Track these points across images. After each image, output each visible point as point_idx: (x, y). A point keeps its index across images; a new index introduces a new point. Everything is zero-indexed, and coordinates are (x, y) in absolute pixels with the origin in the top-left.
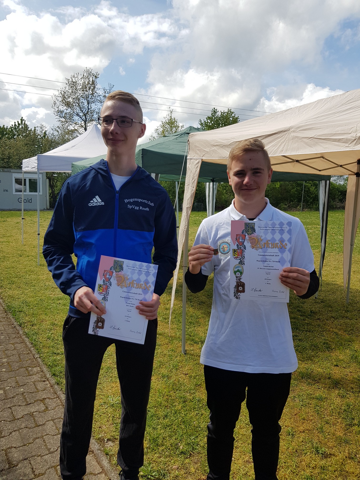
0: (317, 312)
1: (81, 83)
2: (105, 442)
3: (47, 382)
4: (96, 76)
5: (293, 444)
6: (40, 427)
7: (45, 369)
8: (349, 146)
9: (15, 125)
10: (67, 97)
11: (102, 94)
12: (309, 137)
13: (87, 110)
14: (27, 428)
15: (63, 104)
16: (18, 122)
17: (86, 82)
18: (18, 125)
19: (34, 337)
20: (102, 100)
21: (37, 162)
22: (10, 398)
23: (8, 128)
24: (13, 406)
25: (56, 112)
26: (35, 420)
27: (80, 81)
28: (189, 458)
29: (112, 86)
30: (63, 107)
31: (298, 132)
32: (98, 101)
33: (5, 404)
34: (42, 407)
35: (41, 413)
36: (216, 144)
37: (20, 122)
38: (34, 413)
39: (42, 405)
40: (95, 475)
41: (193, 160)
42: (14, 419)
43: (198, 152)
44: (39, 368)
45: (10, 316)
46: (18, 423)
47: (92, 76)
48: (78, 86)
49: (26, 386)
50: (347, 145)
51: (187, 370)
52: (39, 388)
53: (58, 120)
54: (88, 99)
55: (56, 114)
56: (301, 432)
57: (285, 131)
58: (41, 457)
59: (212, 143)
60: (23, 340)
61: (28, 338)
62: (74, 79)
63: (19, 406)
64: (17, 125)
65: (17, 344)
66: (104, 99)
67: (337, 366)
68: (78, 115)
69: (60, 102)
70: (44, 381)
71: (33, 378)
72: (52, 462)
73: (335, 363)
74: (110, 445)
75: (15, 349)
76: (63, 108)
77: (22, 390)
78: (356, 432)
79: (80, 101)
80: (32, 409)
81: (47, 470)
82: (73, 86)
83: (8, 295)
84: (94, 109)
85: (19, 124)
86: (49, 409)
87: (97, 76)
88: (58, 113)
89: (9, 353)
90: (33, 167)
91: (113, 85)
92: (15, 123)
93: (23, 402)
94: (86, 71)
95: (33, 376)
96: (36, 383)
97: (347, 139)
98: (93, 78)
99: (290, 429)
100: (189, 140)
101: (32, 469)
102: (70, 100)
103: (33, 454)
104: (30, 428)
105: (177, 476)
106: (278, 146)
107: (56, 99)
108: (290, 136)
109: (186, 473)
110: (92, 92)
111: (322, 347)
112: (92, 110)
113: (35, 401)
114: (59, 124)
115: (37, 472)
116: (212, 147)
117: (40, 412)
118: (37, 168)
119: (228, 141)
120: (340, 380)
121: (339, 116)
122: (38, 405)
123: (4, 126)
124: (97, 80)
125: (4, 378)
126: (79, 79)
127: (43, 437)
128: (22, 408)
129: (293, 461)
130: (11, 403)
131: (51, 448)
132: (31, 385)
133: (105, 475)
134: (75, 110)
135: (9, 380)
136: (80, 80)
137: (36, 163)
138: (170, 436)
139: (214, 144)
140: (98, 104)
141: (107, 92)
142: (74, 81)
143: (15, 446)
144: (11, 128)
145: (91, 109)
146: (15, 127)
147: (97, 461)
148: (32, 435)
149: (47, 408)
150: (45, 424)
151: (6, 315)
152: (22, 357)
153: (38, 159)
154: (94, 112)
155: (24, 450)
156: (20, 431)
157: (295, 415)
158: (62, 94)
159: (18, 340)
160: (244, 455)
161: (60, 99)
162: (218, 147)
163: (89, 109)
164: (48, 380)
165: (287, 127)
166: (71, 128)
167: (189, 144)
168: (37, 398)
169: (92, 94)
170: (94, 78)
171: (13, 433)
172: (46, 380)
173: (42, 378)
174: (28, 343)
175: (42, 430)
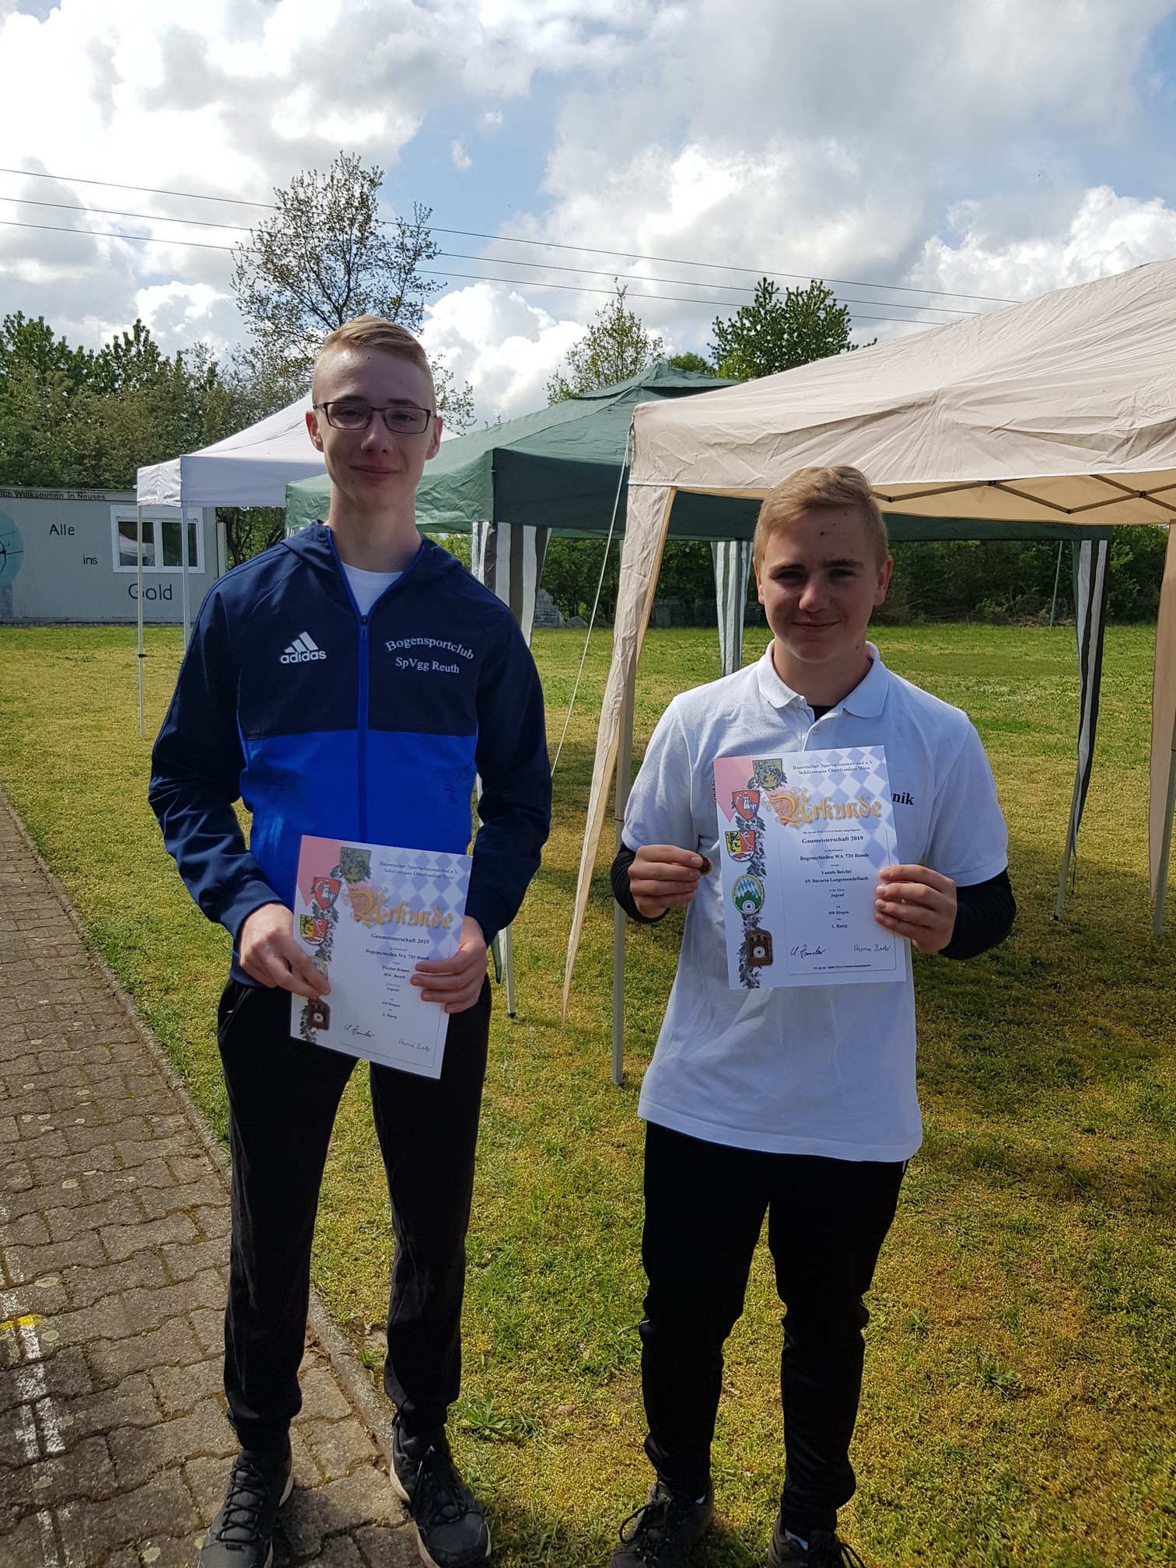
0: (1051, 964)
1: (325, 203)
2: (367, 1332)
3: (206, 1160)
4: (372, 181)
5: (922, 1356)
6: (181, 1287)
7: (199, 1121)
8: (1110, 459)
9: (117, 346)
10: (278, 252)
11: (391, 240)
12: (990, 428)
13: (345, 295)
14: (142, 1287)
15: (266, 275)
16: (125, 335)
17: (342, 199)
18: (126, 345)
19: (171, 1027)
20: (393, 257)
21: (179, 480)
22: (98, 1202)
23: (95, 355)
24: (105, 1226)
25: (245, 300)
26: (167, 1265)
27: (320, 199)
28: (607, 1384)
29: (426, 213)
30: (267, 283)
31: (959, 408)
32: (381, 263)
33: (81, 1218)
34: (189, 1231)
35: (184, 1248)
36: (715, 441)
37: (131, 337)
38: (165, 1247)
39: (188, 1223)
40: (331, 1421)
41: (644, 489)
42: (107, 1263)
43: (660, 463)
44: (184, 1118)
45: (101, 961)
46: (119, 1272)
47: (361, 179)
48: (315, 215)
49: (143, 1168)
50: (1104, 455)
51: (625, 1132)
52: (180, 1175)
53: (253, 327)
54: (348, 257)
55: (247, 309)
56: (949, 1323)
57: (922, 405)
58: (183, 1367)
59: (703, 438)
60: (138, 1033)
61: (153, 1029)
62: (300, 190)
63: (123, 1225)
64: (124, 347)
65: (120, 1047)
66: (398, 255)
67: (1091, 1131)
68: (315, 310)
69: (257, 270)
70: (197, 1156)
71: (166, 1147)
72: (211, 1382)
73: (1086, 1124)
74: (379, 1341)
75: (113, 1060)
76: (266, 286)
77: (132, 1179)
78: (1117, 1328)
79: (322, 265)
80: (160, 1235)
81: (196, 1401)
82: (299, 213)
83: (97, 897)
84: (368, 290)
85: (128, 342)
86: (209, 1235)
87: (376, 180)
88: (253, 307)
89: (95, 1071)
90: (167, 493)
91: (428, 210)
92: (116, 338)
93: (133, 1215)
94: (340, 163)
95: (165, 1141)
96: (174, 1162)
97: (1103, 437)
98: (362, 186)
99: (915, 1313)
100: (635, 425)
101: (158, 1398)
102: (291, 261)
103: (161, 1358)
104: (152, 1289)
105: (566, 1435)
106: (901, 453)
107: (244, 259)
108: (938, 422)
109: (595, 1428)
110: (359, 235)
111: (1053, 1071)
112: (361, 294)
113: (168, 1213)
114: (255, 341)
115: (169, 1407)
116: (702, 450)
117: (181, 1244)
118: (179, 498)
119: (750, 431)
120: (1095, 1176)
121: (1095, 356)
122: (177, 1224)
123: (81, 348)
124: (378, 192)
125: (80, 1145)
126: (318, 190)
127: (187, 1313)
128: (130, 1231)
129: (912, 1406)
130: (100, 1216)
131: (209, 1346)
132: (157, 1166)
133: (361, 1424)
134: (306, 295)
135: (94, 1152)
136: (320, 195)
137: (177, 482)
138: (557, 1323)
139: (708, 441)
140: (380, 271)
141: (408, 233)
142: (302, 196)
143: (108, 1335)
144: (104, 355)
145: (358, 291)
146: (116, 351)
147: (339, 1385)
148: (156, 1308)
149: (202, 1232)
150: (194, 1277)
151: (89, 958)
152: (132, 1085)
153: (183, 471)
154: (366, 301)
155: (134, 1347)
156: (125, 1295)
157: (939, 1273)
158: (265, 242)
159: (122, 1035)
160: (772, 1382)
161: (258, 259)
162: (721, 451)
163: (350, 290)
164: (208, 1154)
165: (928, 392)
166: (293, 353)
167: (634, 437)
168: (176, 1204)
169: (362, 241)
170: (366, 186)
171: (105, 1301)
172: (200, 1152)
173: (190, 1146)
174: (151, 1044)
175: (185, 1294)
